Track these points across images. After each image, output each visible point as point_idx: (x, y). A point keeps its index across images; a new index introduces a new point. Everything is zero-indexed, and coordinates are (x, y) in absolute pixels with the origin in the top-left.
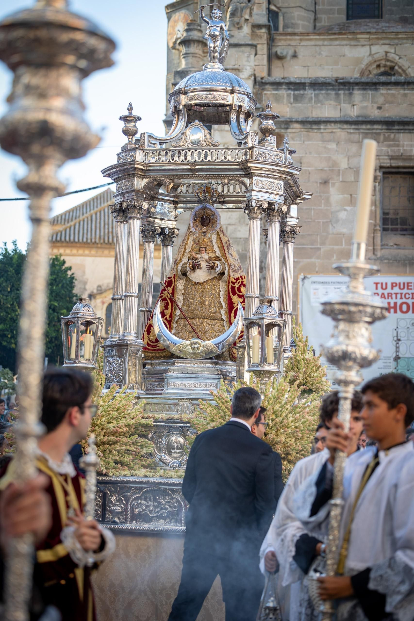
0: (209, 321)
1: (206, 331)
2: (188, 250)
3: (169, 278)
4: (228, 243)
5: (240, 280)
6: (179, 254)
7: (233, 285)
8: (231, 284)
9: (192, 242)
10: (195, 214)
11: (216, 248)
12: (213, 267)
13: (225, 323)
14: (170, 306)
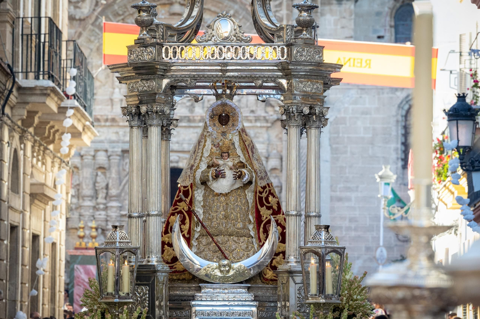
0: (236, 239)
1: (233, 250)
2: (206, 154)
3: (185, 187)
4: (251, 145)
5: (267, 189)
6: (195, 159)
7: (260, 195)
8: (258, 193)
9: (210, 144)
10: (212, 111)
11: (239, 152)
12: (240, 176)
13: (254, 240)
14: (187, 220)
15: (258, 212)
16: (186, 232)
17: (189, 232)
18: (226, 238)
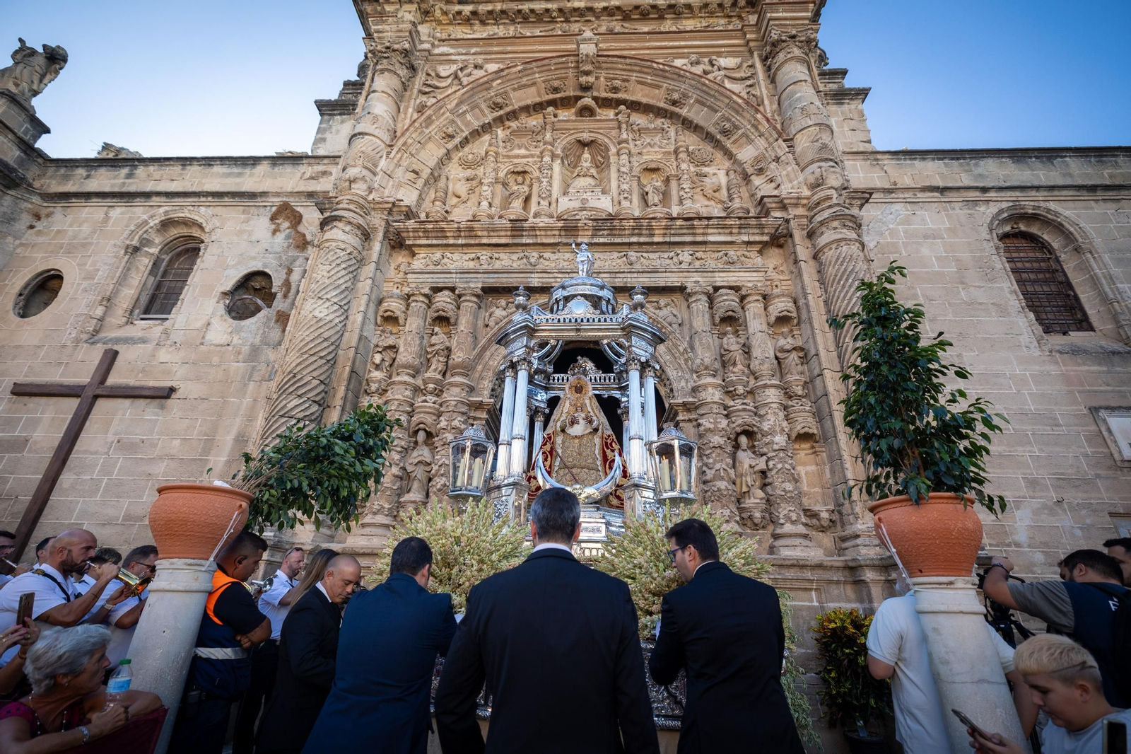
0: (587, 471)
1: (585, 480)
7: (606, 441)
8: (604, 439)
11: (590, 409)
13: (601, 474)
14: (549, 459)
15: (604, 453)
16: (547, 467)
17: (550, 467)
18: (579, 470)
